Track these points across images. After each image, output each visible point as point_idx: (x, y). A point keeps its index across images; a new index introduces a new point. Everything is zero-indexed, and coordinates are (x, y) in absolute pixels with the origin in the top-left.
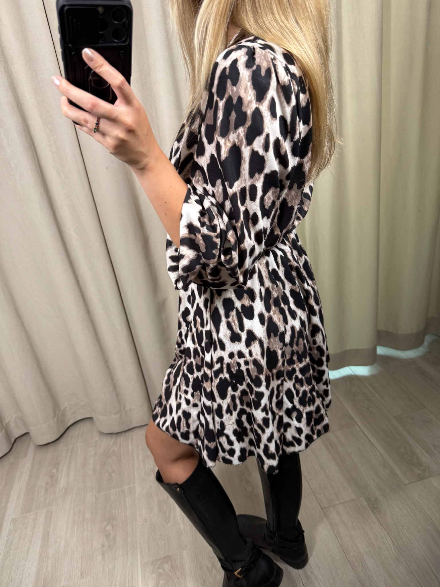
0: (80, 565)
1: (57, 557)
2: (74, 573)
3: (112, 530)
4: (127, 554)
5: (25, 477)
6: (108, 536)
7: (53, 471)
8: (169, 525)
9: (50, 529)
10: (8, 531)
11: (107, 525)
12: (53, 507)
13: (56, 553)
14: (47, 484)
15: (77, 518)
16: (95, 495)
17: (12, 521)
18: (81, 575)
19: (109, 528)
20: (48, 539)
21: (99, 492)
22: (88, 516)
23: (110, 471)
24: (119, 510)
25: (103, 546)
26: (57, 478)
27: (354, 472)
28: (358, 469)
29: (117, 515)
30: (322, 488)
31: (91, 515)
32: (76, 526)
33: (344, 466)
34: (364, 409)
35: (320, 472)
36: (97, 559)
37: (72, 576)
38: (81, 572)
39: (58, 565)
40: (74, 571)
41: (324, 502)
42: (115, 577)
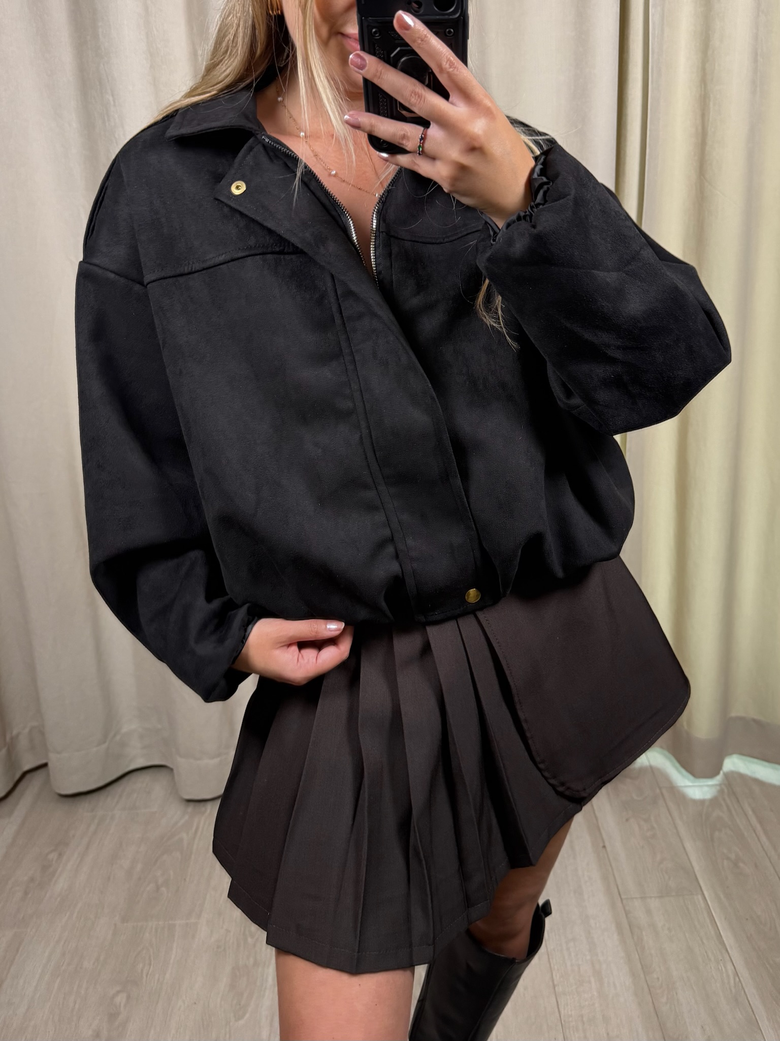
3: (125, 1007)
6: (113, 1016)
7: (51, 856)
8: (242, 1022)
11: (118, 992)
12: (29, 930)
14: (32, 880)
15: (65, 964)
16: (115, 925)
19: (121, 998)
21: (124, 919)
22: (87, 964)
23: (160, 881)
24: (152, 967)
25: (97, 1035)
26: (54, 873)
27: (664, 1000)
28: (675, 994)
29: (145, 977)
30: (584, 1019)
31: (94, 964)
32: (59, 979)
33: (646, 981)
34: (725, 862)
35: (590, 982)
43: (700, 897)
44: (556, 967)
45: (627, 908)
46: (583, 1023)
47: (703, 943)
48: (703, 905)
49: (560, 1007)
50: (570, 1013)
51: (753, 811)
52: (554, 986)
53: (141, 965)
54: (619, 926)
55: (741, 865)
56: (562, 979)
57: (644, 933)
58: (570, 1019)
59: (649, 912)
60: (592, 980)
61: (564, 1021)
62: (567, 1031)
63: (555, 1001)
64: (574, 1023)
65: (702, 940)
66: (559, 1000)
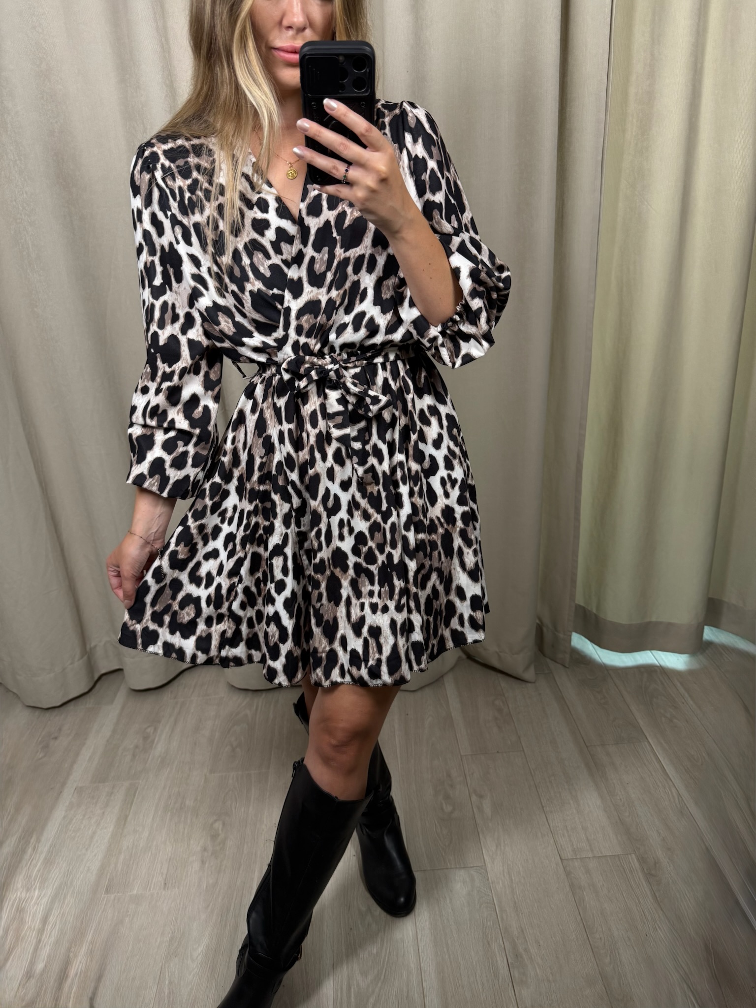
0: (166, 871)
1: (134, 852)
2: (154, 881)
3: (222, 830)
4: (240, 870)
5: (107, 731)
6: (214, 837)
7: (148, 730)
9: (130, 811)
10: (67, 803)
11: (216, 821)
12: (141, 781)
13: (133, 848)
14: (137, 747)
15: (172, 803)
16: (205, 775)
17: (76, 791)
18: (165, 884)
19: (218, 825)
20: (125, 824)
21: (212, 771)
22: (189, 803)
23: (235, 744)
24: (238, 803)
25: (205, 850)
26: (153, 741)
27: (627, 814)
28: (635, 810)
29: (234, 810)
30: (568, 828)
31: (194, 802)
32: (169, 814)
33: (612, 801)
34: (662, 720)
35: (570, 804)
36: (192, 867)
37: (151, 884)
38: (165, 880)
39: (133, 863)
40: (155, 878)
41: (567, 850)
42: (215, 896)
43: (646, 743)
44: (543, 794)
45: (592, 752)
46: (568, 832)
48: (649, 749)
49: (549, 821)
50: (557, 824)
51: (681, 683)
52: (543, 807)
53: (229, 802)
54: (588, 766)
55: (675, 720)
56: (549, 803)
57: (606, 768)
58: (558, 829)
59: (608, 754)
60: (571, 802)
61: (554, 830)
62: (556, 836)
63: (545, 818)
64: (561, 832)
65: (651, 773)
66: (547, 816)
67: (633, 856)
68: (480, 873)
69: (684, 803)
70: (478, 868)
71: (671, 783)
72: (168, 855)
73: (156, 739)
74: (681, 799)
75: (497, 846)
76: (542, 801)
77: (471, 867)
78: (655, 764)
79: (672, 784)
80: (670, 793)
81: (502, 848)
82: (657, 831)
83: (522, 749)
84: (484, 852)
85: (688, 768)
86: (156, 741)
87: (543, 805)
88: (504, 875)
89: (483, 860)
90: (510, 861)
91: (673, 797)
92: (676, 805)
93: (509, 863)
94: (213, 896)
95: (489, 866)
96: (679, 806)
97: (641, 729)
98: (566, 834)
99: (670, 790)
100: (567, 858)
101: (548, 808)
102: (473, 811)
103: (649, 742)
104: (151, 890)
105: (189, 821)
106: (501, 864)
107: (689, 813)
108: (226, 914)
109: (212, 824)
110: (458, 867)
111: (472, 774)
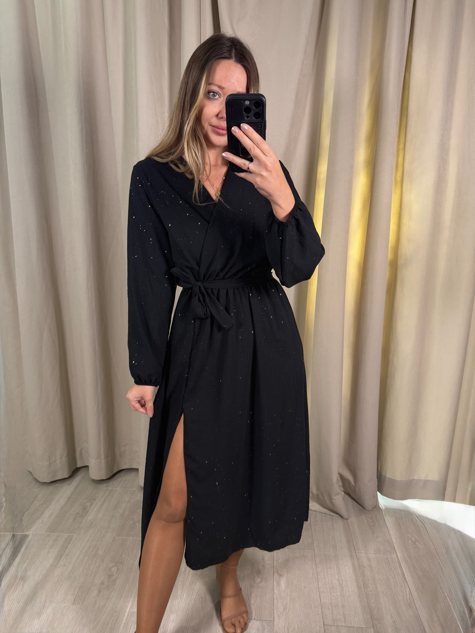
0: (76, 593)
2: (68, 597)
3: (116, 573)
4: (121, 598)
5: (62, 502)
6: (110, 576)
7: (87, 504)
9: (64, 553)
11: (113, 566)
12: (75, 535)
13: (61, 575)
14: (78, 513)
15: (90, 551)
16: (114, 537)
18: (74, 601)
19: (114, 569)
20: (59, 560)
21: (118, 535)
22: (100, 552)
23: (135, 520)
24: (129, 557)
25: (103, 583)
26: (88, 511)
27: (373, 601)
28: (379, 599)
29: (126, 561)
30: (333, 605)
31: (103, 552)
32: (87, 558)
33: (365, 591)
34: (410, 541)
35: (337, 588)
36: (92, 594)
37: (66, 600)
38: (75, 599)
39: (59, 585)
40: (69, 596)
41: (329, 619)
42: (102, 614)
44: (320, 580)
45: (358, 557)
46: (332, 607)
47: (395, 577)
48: (396, 560)
50: (326, 601)
52: (319, 588)
53: (124, 555)
54: (353, 565)
55: (417, 543)
56: (323, 585)
57: (365, 569)
58: (326, 604)
59: (369, 559)
61: (323, 605)
62: (324, 610)
63: (319, 595)
64: (327, 606)
65: (394, 575)
66: (321, 595)
67: (372, 629)
68: (270, 626)
69: (413, 598)
70: (269, 622)
71: (407, 584)
72: (80, 584)
73: (90, 511)
74: (411, 595)
75: (284, 609)
76: (319, 584)
77: (265, 620)
78: (398, 570)
79: (407, 586)
80: (404, 591)
81: (287, 611)
82: (391, 615)
83: (313, 549)
84: (275, 611)
85: (420, 577)
86: (90, 512)
87: (320, 587)
88: (284, 629)
89: (273, 617)
90: (290, 619)
91: (406, 594)
92: (407, 599)
93: (289, 621)
94: (101, 614)
95: (276, 621)
96: (408, 600)
97: (394, 546)
98: (330, 608)
99: (405, 590)
100: (328, 624)
101: (322, 590)
102: (274, 584)
103: (397, 555)
104: (66, 603)
105: (97, 564)
106: (284, 621)
107: (415, 606)
108: (106, 626)
109: (111, 568)
110: (256, 619)
111: (278, 560)
